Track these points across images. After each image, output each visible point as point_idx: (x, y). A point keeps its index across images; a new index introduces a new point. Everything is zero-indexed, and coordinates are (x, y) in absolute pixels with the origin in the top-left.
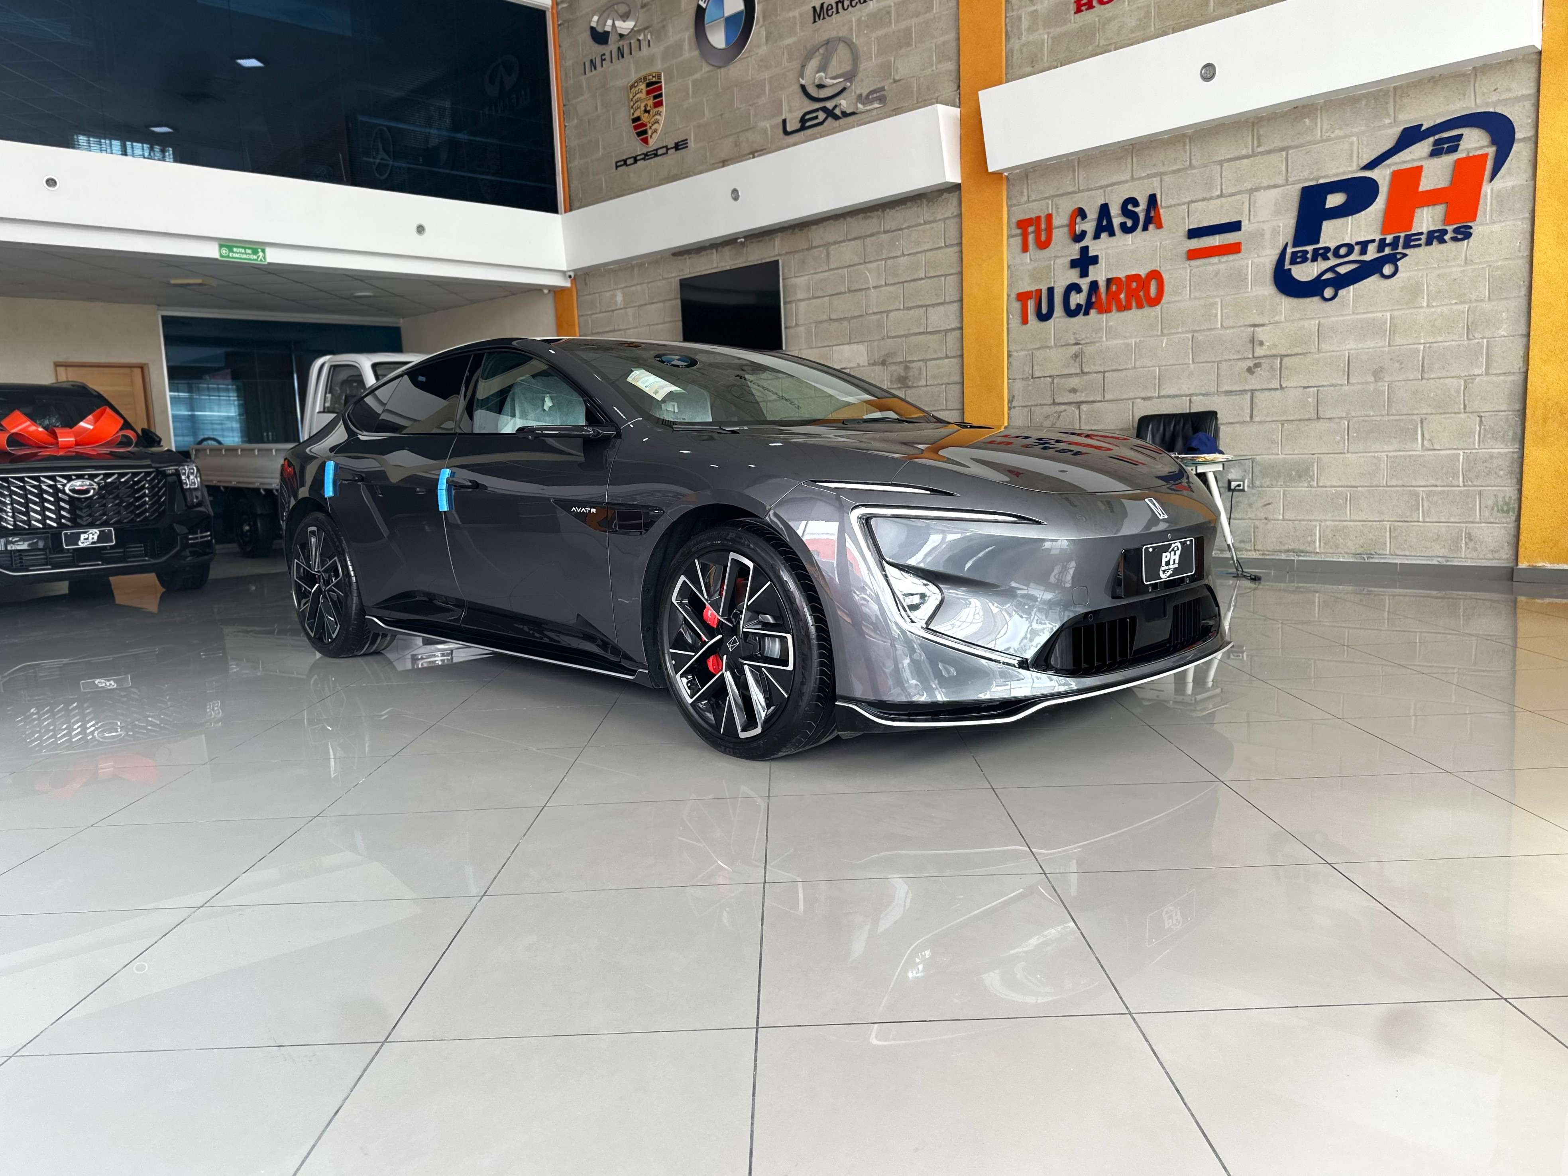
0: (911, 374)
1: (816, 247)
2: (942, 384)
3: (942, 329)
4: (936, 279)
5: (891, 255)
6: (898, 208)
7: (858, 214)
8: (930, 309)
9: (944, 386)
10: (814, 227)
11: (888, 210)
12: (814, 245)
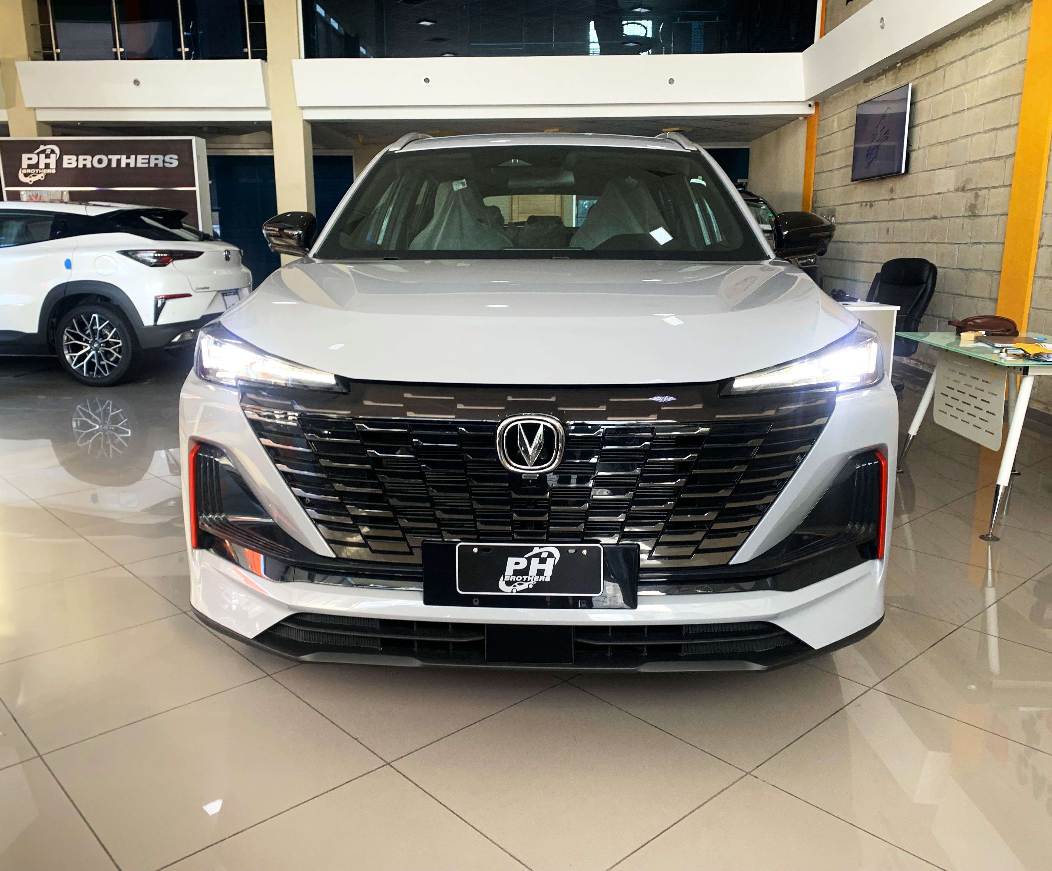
0: (979, 202)
1: (939, 69)
2: (996, 215)
3: (1004, 155)
4: (1007, 100)
5: (982, 74)
6: (992, 23)
7: (967, 33)
8: (999, 132)
9: (998, 216)
10: (940, 48)
11: (986, 26)
12: (938, 66)
